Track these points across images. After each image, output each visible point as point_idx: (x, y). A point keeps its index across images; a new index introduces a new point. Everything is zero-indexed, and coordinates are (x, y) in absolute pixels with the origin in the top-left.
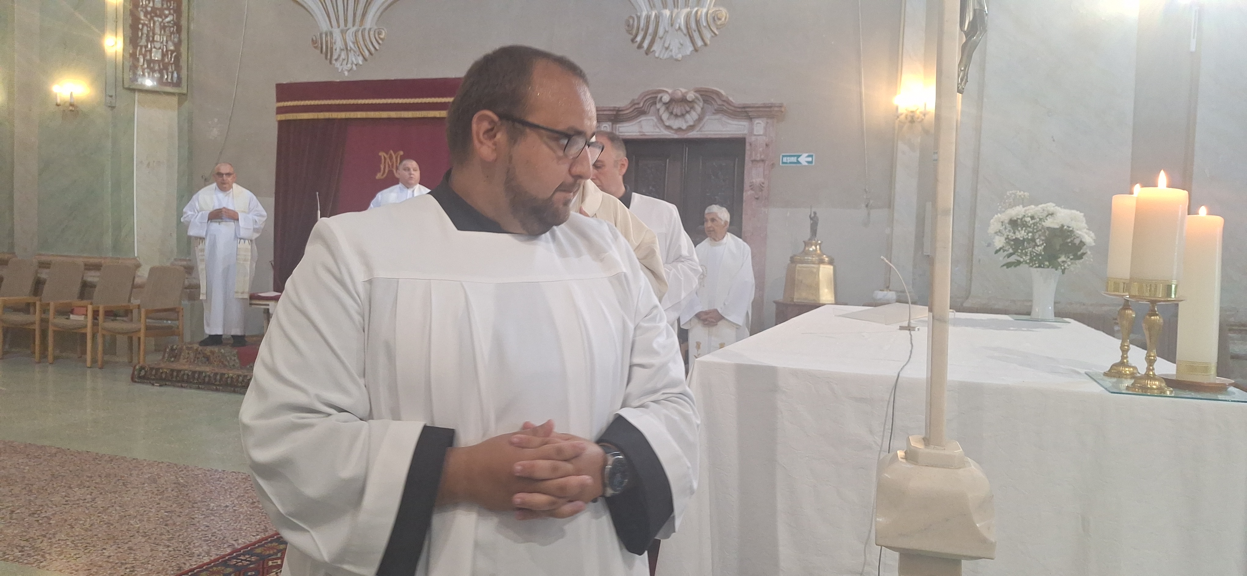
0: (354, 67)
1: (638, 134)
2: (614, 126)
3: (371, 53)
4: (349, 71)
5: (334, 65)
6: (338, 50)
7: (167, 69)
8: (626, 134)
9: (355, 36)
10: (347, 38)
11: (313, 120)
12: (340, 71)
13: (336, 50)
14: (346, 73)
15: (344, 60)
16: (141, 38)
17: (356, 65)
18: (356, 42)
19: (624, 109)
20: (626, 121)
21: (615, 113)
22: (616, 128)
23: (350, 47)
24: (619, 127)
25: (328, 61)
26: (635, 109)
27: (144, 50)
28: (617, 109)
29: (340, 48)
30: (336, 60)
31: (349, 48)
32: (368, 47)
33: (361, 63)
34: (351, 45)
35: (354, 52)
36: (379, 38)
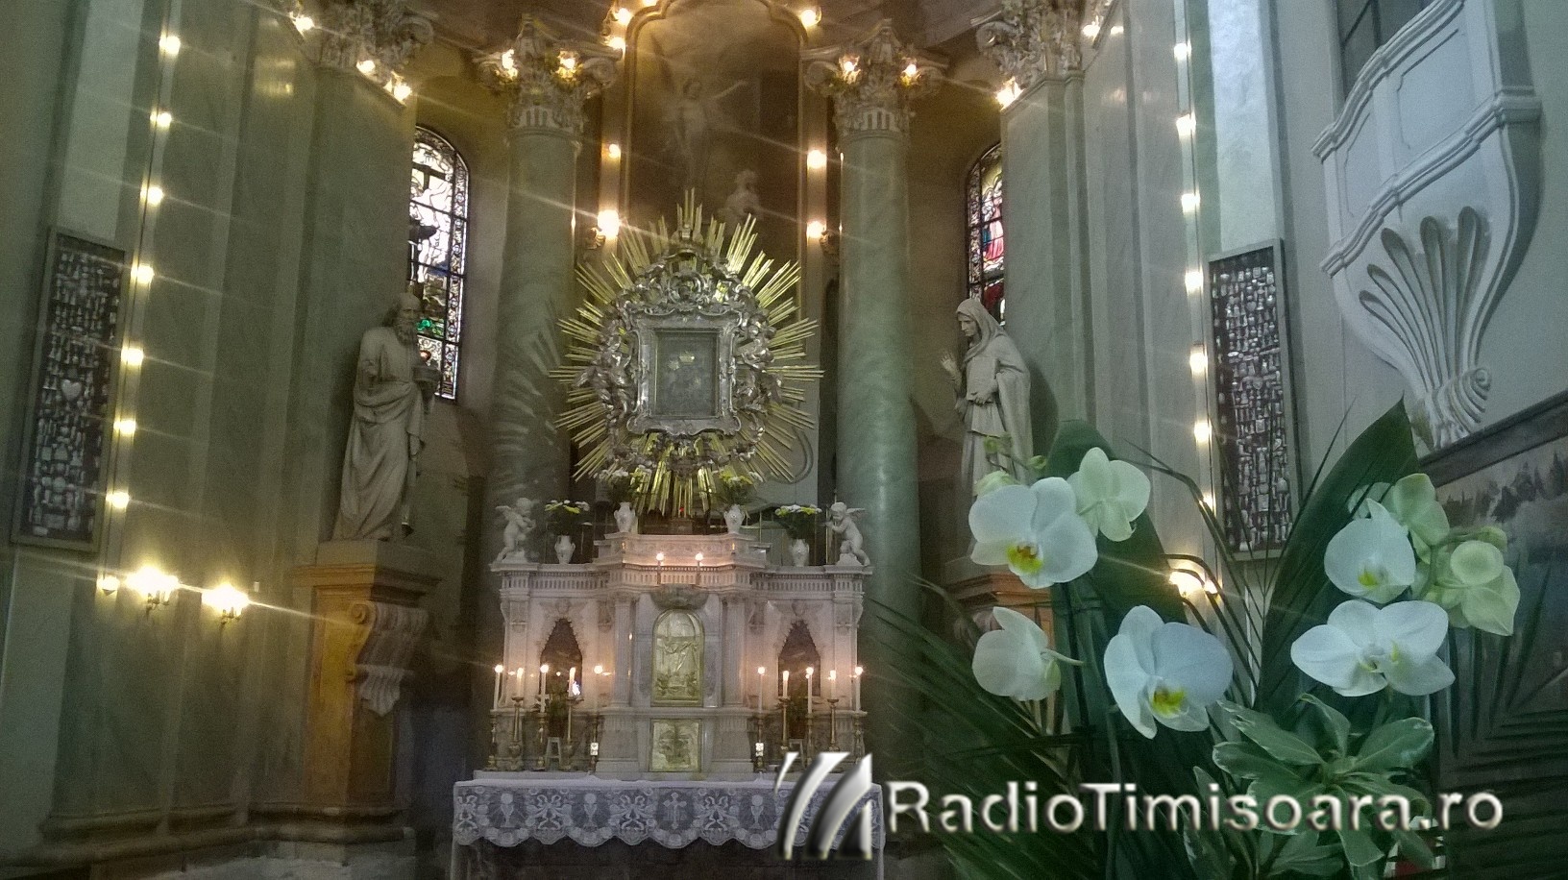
7: (1279, 523)
16: (1243, 484)
27: (1247, 499)
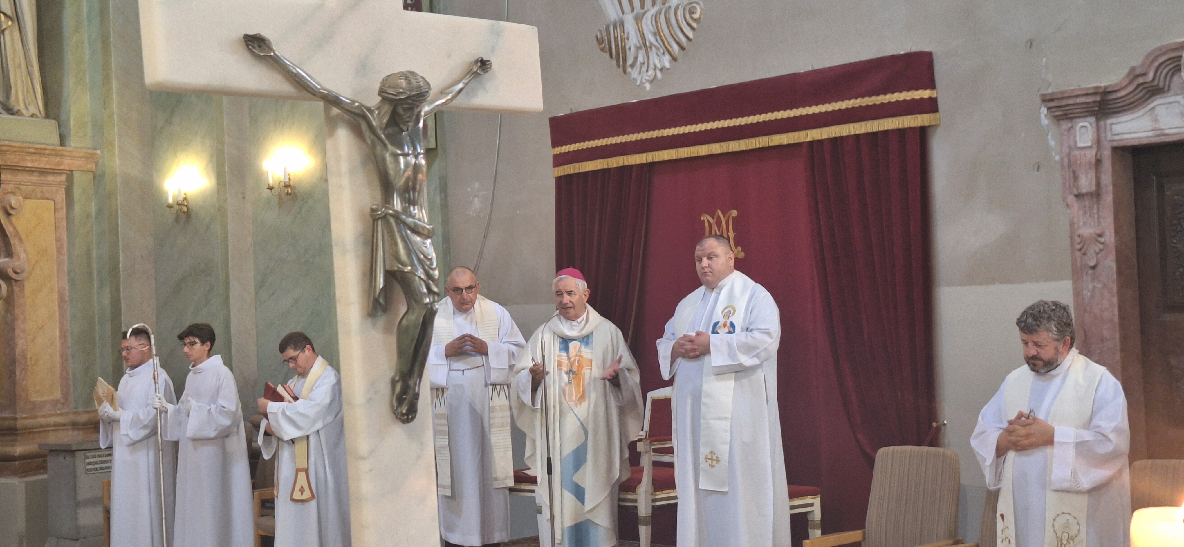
0: (659, 75)
1: (1151, 134)
2: (1102, 123)
3: (682, 48)
4: (651, 82)
5: (630, 74)
6: (633, 49)
8: (1126, 136)
9: (656, 22)
10: (645, 28)
11: (603, 171)
12: (638, 83)
13: (630, 49)
14: (648, 86)
15: (644, 64)
17: (661, 70)
18: (657, 33)
19: (1119, 87)
20: (1125, 111)
21: (1098, 98)
22: (1105, 128)
23: (651, 43)
24: (1111, 124)
25: (621, 69)
26: (1139, 85)
28: (1101, 91)
29: (635, 46)
30: (632, 66)
31: (648, 44)
32: (676, 39)
33: (667, 65)
34: (650, 38)
35: (658, 49)
36: (692, 18)
